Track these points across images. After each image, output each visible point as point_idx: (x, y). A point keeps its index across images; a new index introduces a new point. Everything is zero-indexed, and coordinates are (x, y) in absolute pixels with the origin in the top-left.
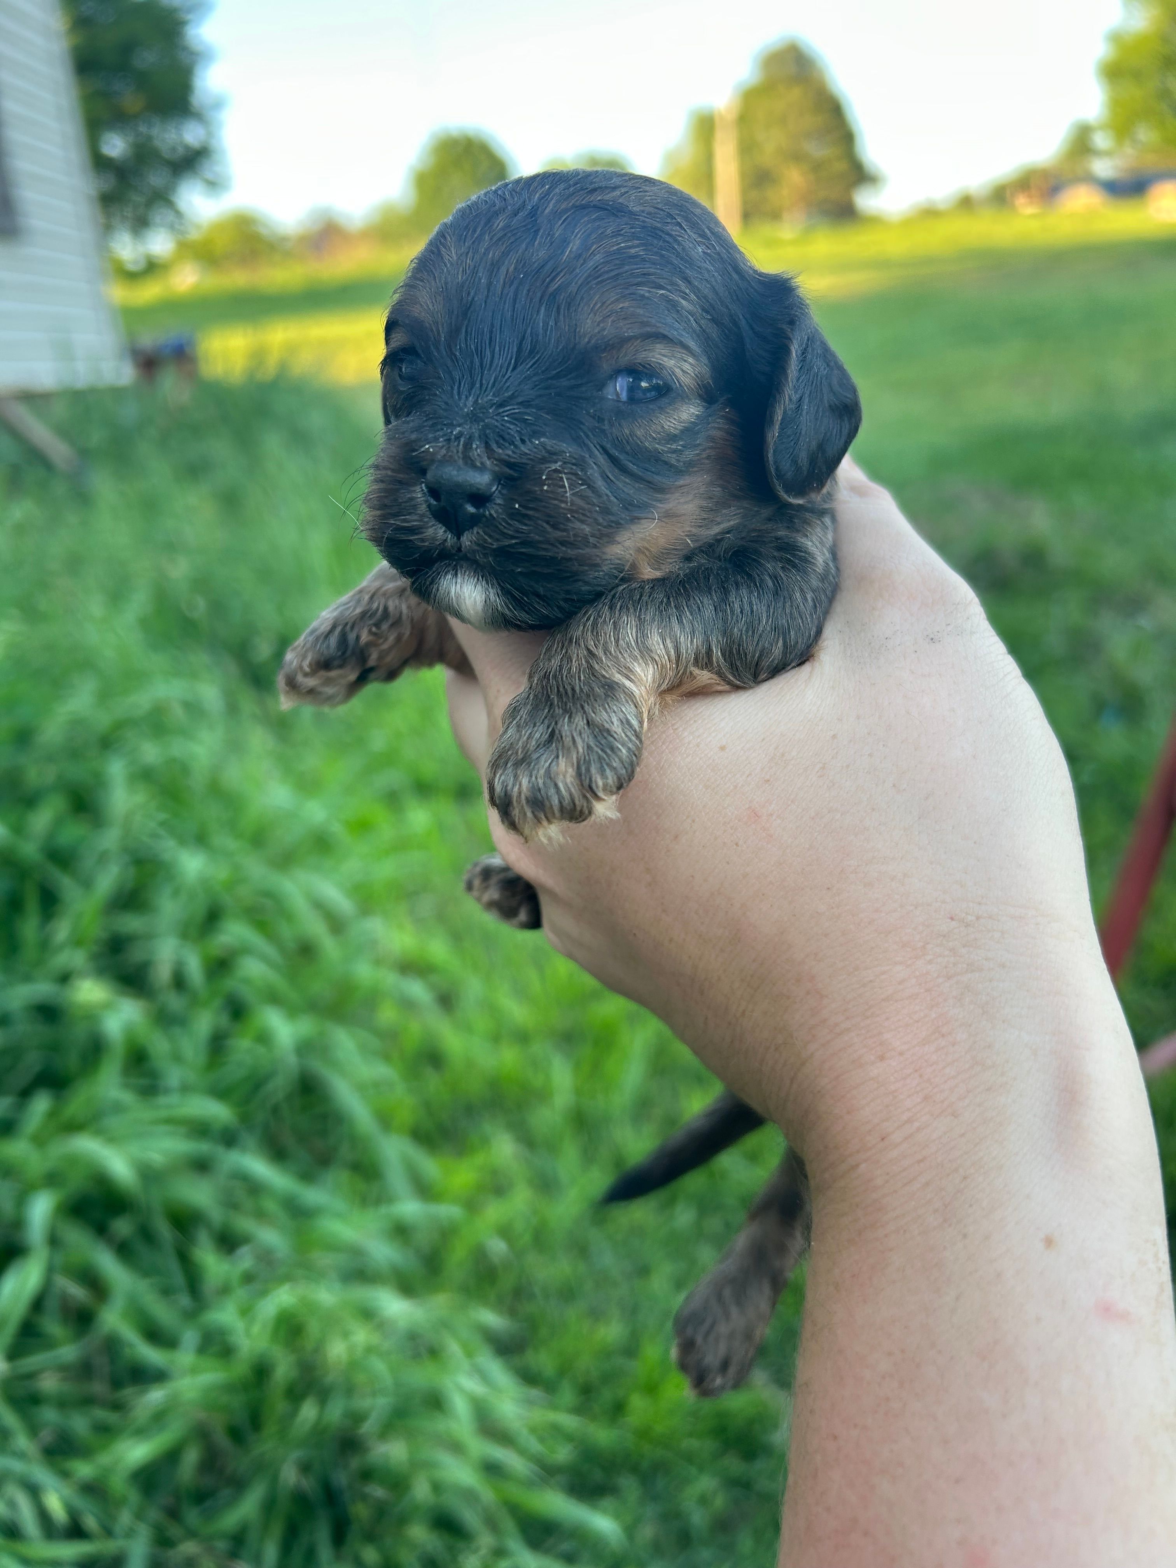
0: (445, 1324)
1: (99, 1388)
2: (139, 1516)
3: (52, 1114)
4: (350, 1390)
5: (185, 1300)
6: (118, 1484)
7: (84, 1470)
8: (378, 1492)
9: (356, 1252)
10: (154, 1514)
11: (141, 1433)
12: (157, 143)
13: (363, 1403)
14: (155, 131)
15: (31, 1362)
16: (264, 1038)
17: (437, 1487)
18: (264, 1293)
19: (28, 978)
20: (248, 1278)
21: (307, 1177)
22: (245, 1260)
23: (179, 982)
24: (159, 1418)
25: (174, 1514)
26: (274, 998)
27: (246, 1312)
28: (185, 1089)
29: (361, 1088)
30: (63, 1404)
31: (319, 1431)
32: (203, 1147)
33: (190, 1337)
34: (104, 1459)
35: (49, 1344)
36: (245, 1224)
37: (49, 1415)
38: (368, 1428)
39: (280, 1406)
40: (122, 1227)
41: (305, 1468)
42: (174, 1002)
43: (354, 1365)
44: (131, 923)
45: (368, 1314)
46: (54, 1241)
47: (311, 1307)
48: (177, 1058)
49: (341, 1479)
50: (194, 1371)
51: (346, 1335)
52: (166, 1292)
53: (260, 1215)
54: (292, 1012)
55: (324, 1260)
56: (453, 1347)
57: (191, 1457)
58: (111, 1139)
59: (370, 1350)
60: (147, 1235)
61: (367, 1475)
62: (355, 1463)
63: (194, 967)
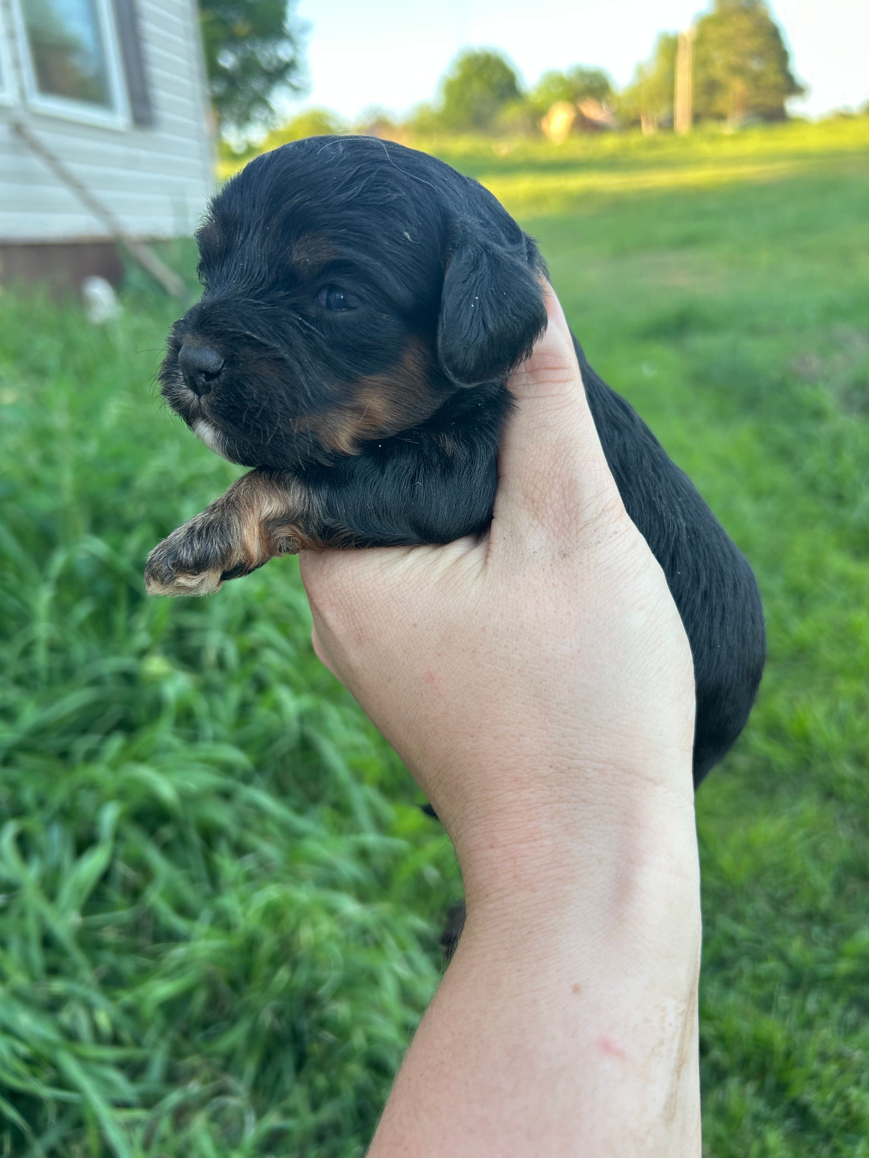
0: (385, 924)
1: (143, 941)
2: (162, 1034)
3: (124, 749)
4: (314, 964)
5: (207, 888)
6: (149, 1009)
7: (127, 997)
8: (329, 1036)
9: (329, 867)
10: (173, 1034)
11: (168, 976)
12: (259, 57)
13: (322, 973)
14: (257, 49)
15: (98, 918)
16: (277, 708)
17: (370, 1039)
18: (258, 888)
19: (117, 653)
20: (250, 877)
21: (300, 811)
22: (249, 863)
23: (221, 663)
24: (181, 967)
25: (186, 1035)
26: (286, 680)
27: (244, 900)
28: (217, 739)
29: (342, 750)
30: (119, 950)
31: (289, 991)
32: (229, 782)
33: (206, 914)
34: (141, 991)
35: (112, 907)
36: (252, 839)
37: (108, 958)
38: (323, 991)
39: (264, 970)
40: (167, 832)
41: (279, 1014)
42: (216, 677)
43: (317, 947)
44: (192, 620)
45: (332, 911)
46: (118, 836)
47: (290, 903)
48: (213, 716)
49: (304, 1024)
50: (207, 937)
51: (314, 925)
52: (193, 880)
53: (265, 835)
54: (297, 690)
55: (306, 869)
56: (391, 942)
57: (201, 998)
58: (163, 770)
59: (330, 936)
60: (182, 839)
61: (322, 1024)
62: (315, 1014)
63: (232, 654)
